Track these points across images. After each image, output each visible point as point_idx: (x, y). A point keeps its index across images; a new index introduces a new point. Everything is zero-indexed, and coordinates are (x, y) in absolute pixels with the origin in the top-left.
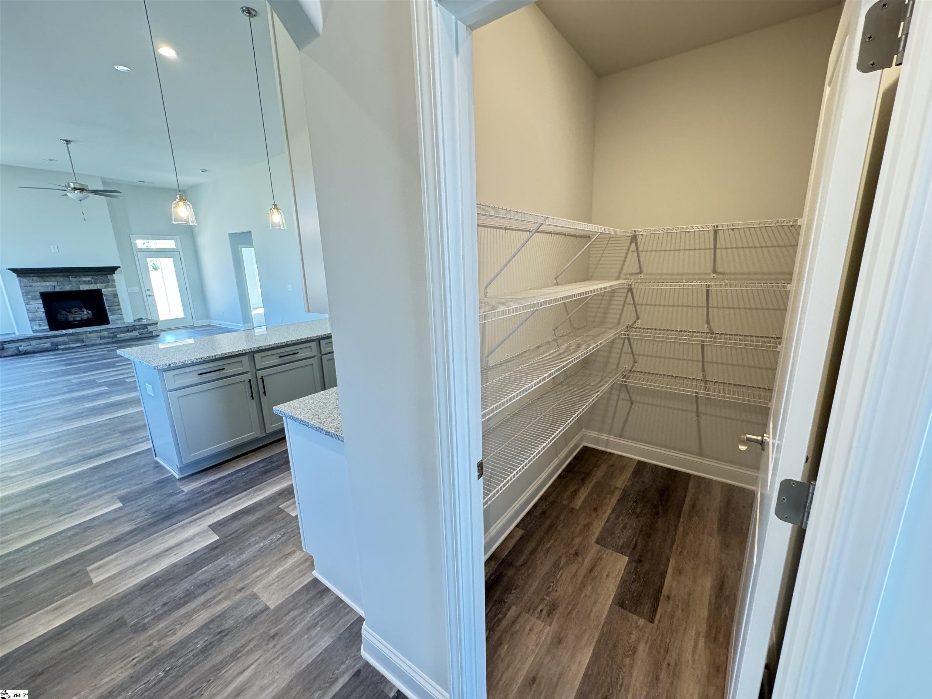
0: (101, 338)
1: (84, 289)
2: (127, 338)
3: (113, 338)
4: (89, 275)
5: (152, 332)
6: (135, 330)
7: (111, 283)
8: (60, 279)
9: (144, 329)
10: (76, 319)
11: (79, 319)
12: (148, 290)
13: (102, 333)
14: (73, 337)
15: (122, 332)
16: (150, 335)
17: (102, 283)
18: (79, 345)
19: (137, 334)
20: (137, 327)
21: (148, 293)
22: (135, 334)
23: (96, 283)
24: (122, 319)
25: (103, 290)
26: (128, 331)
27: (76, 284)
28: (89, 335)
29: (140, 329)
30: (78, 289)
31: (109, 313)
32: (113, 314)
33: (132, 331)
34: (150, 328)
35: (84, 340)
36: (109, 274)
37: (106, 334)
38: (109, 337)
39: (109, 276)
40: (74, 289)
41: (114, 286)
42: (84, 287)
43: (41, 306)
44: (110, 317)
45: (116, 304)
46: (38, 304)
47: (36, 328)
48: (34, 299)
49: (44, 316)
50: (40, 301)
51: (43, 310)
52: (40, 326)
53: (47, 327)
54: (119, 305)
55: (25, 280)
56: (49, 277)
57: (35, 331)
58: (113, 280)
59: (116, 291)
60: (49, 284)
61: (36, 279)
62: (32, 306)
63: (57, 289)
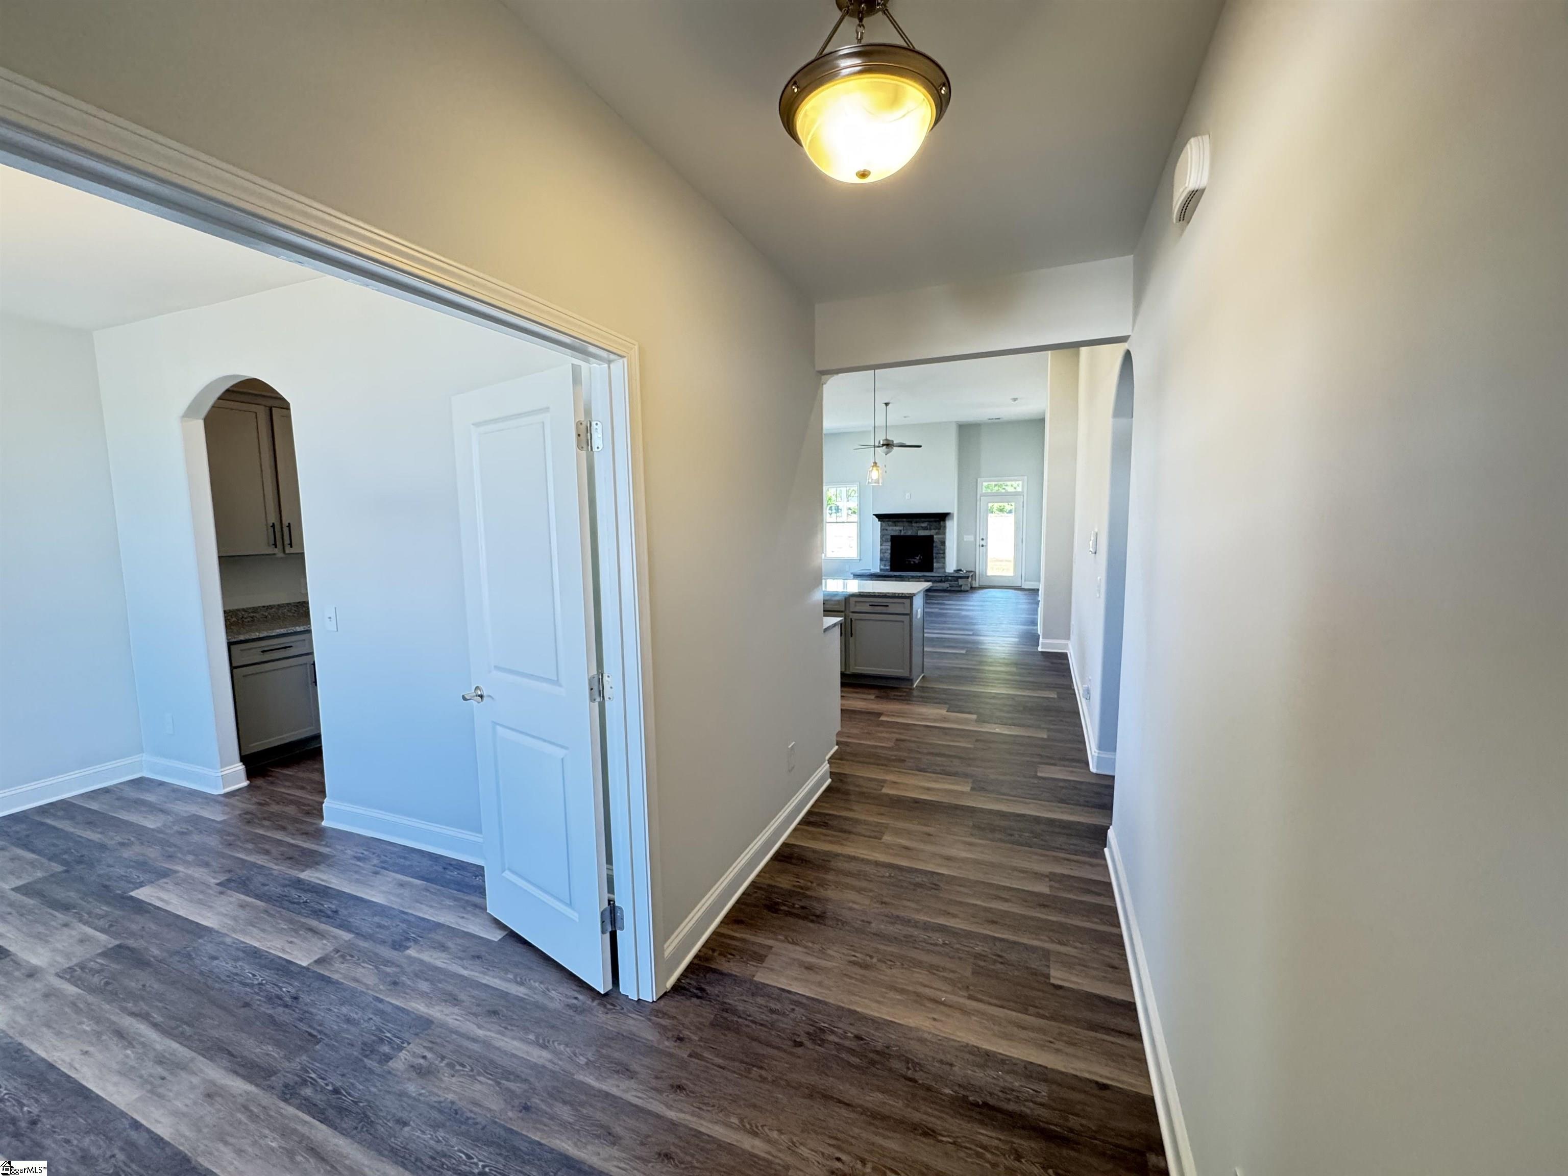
1: (920, 535)
4: (926, 522)
5: (961, 586)
6: (947, 580)
7: (942, 529)
8: (906, 524)
9: (955, 581)
10: (911, 563)
11: (913, 562)
12: (983, 539)
15: (936, 582)
16: (959, 589)
17: (934, 529)
19: (948, 586)
21: (982, 543)
22: (946, 585)
23: (930, 529)
24: (944, 568)
25: (935, 536)
26: (941, 581)
27: (916, 530)
29: (951, 581)
30: (916, 535)
31: (935, 560)
32: (937, 562)
33: (944, 582)
34: (961, 582)
36: (941, 521)
39: (941, 523)
40: (913, 534)
41: (944, 533)
42: (922, 533)
43: (889, 548)
44: (935, 565)
45: (941, 552)
46: (888, 546)
47: (882, 567)
48: (886, 541)
49: (889, 557)
50: (889, 544)
51: (889, 551)
52: (885, 566)
53: (888, 568)
54: (944, 553)
55: (884, 524)
56: (898, 522)
57: (881, 570)
58: (945, 527)
59: (944, 538)
60: (897, 528)
61: (890, 523)
62: (883, 547)
63: (902, 533)
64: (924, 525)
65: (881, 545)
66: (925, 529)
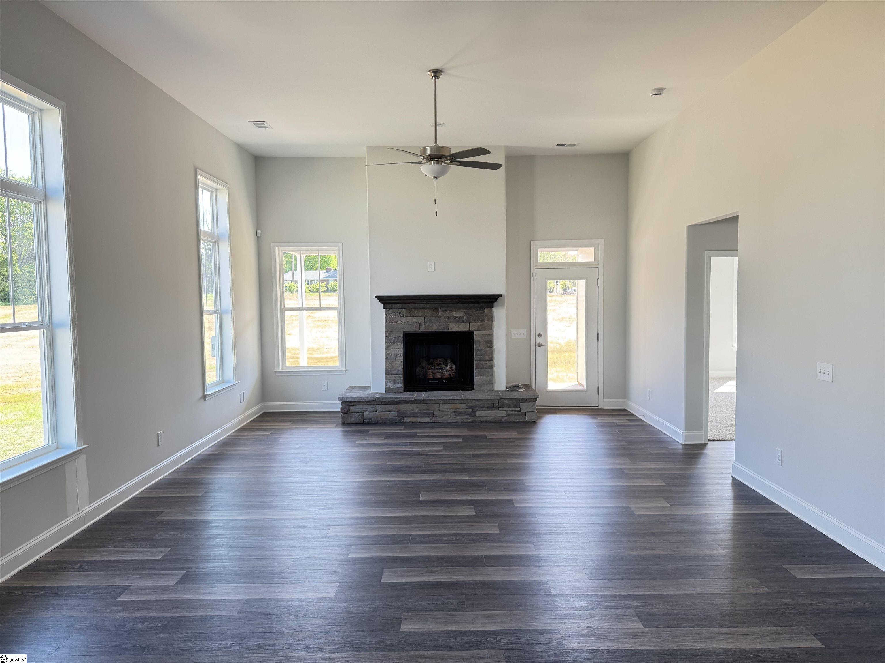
0: (456, 413)
1: (453, 330)
2: (489, 419)
3: (470, 415)
4: (463, 308)
5: (524, 414)
6: (502, 406)
7: (486, 321)
8: (429, 313)
9: (515, 406)
10: (435, 377)
11: (439, 376)
12: (540, 335)
13: (459, 406)
14: (423, 407)
15: (484, 408)
16: (521, 419)
17: (475, 321)
18: (427, 420)
19: (504, 414)
20: (506, 402)
21: (539, 340)
22: (500, 413)
23: (468, 321)
24: (491, 383)
25: (475, 333)
26: (492, 407)
27: (445, 322)
28: (442, 407)
29: (509, 406)
30: (445, 330)
31: (476, 372)
32: (480, 375)
33: (498, 408)
35: (436, 413)
36: (487, 307)
37: (462, 407)
38: (466, 414)
39: (487, 311)
40: (441, 329)
41: (491, 328)
42: (454, 327)
43: (401, 352)
44: (476, 379)
45: (487, 358)
46: (399, 349)
47: (390, 385)
48: (395, 341)
49: (401, 367)
50: (401, 346)
51: (402, 358)
52: (395, 382)
53: (401, 385)
54: (491, 360)
55: (391, 313)
56: (415, 308)
57: (388, 389)
58: (491, 318)
59: (491, 336)
60: (414, 320)
61: (402, 311)
62: (392, 352)
63: (423, 329)
64: (459, 314)
65: (387, 348)
66: (460, 320)
